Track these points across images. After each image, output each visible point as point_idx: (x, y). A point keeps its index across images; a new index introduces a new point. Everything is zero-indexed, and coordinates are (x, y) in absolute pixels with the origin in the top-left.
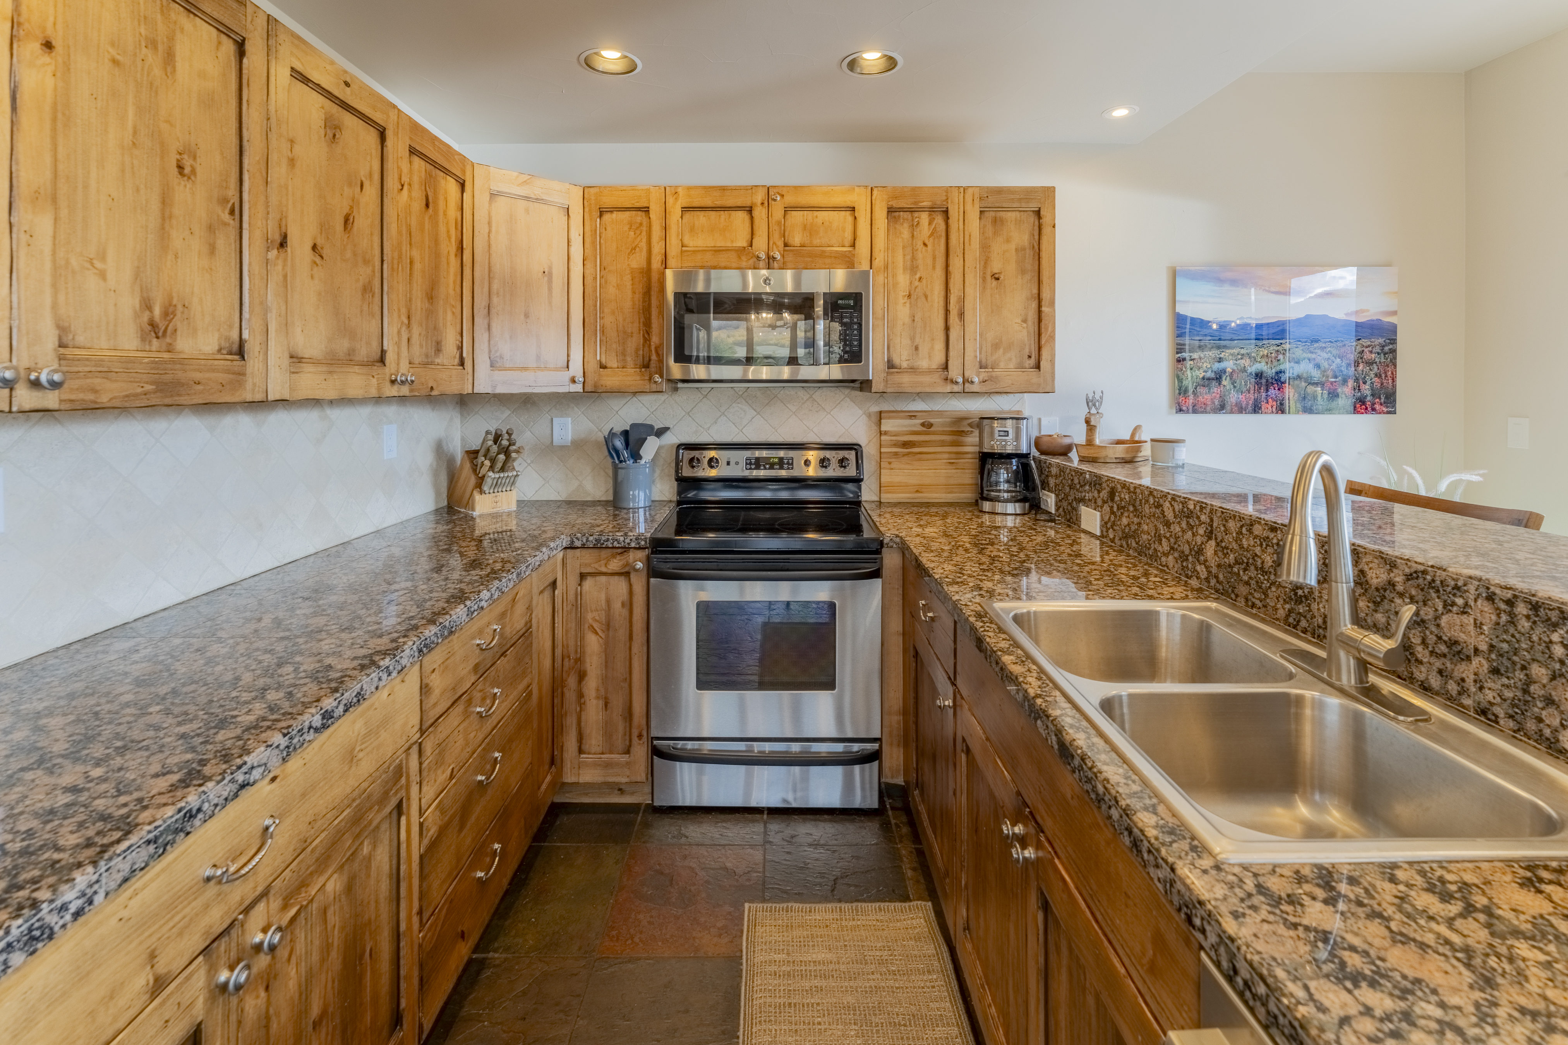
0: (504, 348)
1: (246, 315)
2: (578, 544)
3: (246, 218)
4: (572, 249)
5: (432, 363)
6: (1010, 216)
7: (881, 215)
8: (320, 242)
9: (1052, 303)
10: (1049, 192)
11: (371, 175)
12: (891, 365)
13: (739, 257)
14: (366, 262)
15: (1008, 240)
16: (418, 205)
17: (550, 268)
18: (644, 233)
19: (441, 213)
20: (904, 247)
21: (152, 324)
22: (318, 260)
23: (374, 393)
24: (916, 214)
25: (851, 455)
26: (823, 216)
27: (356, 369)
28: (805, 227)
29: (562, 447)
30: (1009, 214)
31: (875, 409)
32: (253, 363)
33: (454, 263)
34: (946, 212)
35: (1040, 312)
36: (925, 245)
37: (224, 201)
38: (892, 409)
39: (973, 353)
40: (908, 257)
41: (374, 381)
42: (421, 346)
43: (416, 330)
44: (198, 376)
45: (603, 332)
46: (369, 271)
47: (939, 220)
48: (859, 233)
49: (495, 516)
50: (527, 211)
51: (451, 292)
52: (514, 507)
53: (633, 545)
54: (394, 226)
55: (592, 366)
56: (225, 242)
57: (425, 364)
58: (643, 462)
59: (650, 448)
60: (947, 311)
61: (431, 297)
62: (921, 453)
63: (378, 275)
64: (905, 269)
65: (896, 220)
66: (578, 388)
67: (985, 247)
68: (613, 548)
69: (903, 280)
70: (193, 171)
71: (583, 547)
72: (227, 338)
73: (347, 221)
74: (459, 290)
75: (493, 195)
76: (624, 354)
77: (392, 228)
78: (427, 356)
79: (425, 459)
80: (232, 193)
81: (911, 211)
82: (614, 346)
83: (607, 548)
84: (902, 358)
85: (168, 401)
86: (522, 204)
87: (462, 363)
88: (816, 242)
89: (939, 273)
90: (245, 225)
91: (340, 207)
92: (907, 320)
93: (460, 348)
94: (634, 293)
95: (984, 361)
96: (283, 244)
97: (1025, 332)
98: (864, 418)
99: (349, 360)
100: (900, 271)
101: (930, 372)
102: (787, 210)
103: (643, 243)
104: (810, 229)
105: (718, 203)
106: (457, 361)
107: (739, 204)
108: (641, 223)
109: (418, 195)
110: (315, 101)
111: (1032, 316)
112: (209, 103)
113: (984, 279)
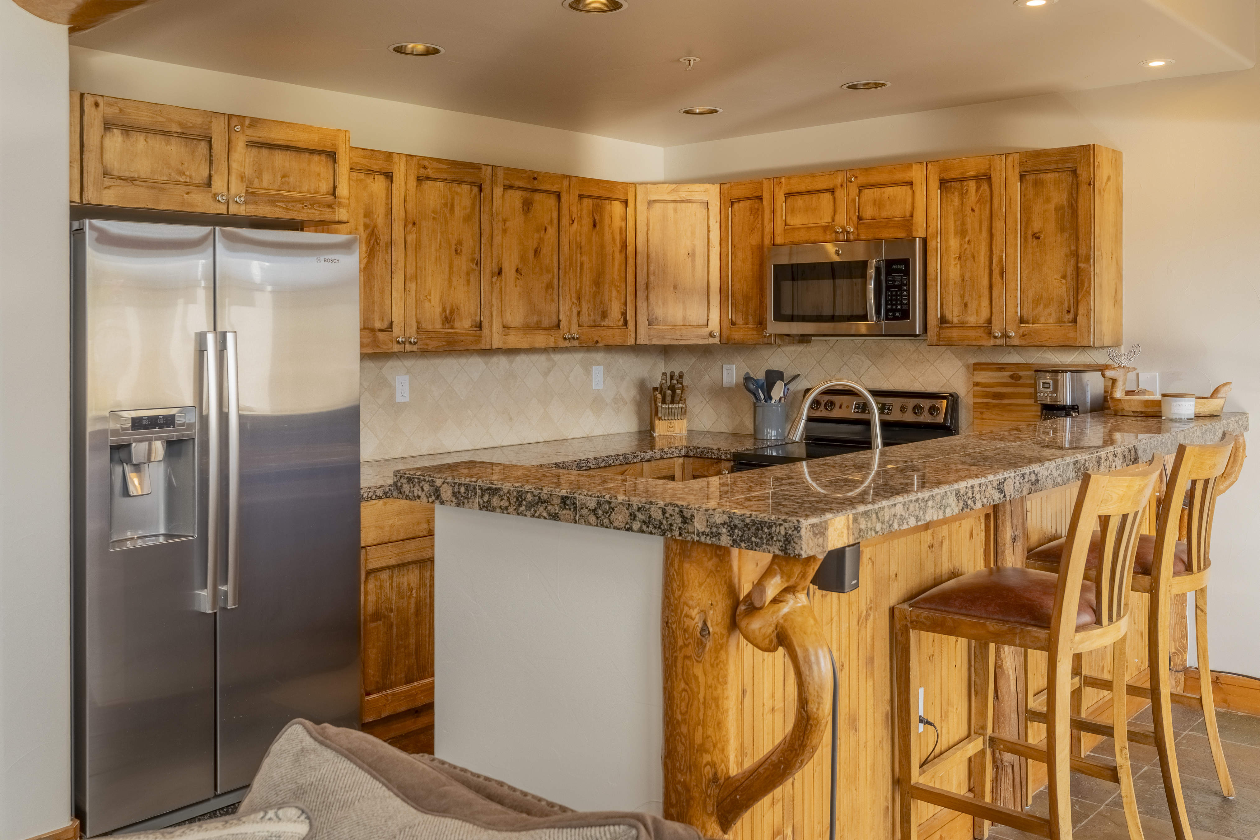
0: (659, 312)
1: (482, 310)
2: (691, 454)
3: (482, 265)
4: (711, 234)
5: (598, 326)
7: (934, 185)
8: (520, 266)
10: (1089, 149)
11: (551, 222)
13: (825, 232)
14: (549, 272)
15: (1048, 200)
16: (586, 230)
17: (694, 250)
18: (759, 217)
19: (606, 227)
20: (955, 214)
21: (446, 318)
22: (519, 276)
23: (552, 345)
24: (965, 183)
25: (941, 403)
26: (889, 191)
28: (875, 202)
29: (730, 389)
31: (972, 361)
32: (485, 333)
33: (618, 257)
34: (990, 179)
35: (1077, 268)
36: (973, 210)
37: (473, 260)
38: (982, 361)
39: (1014, 311)
41: (552, 338)
42: (589, 315)
43: (585, 305)
44: (462, 338)
45: (733, 296)
46: (550, 276)
47: (984, 187)
48: (916, 204)
49: (668, 437)
50: (675, 210)
51: (616, 277)
52: (685, 433)
53: (723, 457)
54: (567, 247)
55: (726, 324)
56: (473, 278)
57: (592, 327)
58: (773, 401)
59: (780, 391)
60: (991, 271)
61: (598, 282)
62: (1010, 405)
63: (556, 277)
65: (948, 189)
66: (716, 340)
67: (1026, 209)
68: (712, 458)
69: (954, 243)
70: (461, 251)
71: (694, 456)
72: (474, 321)
73: (537, 252)
74: (623, 275)
75: (651, 204)
76: (747, 313)
77: (565, 249)
78: (594, 321)
79: (629, 393)
80: (476, 256)
81: (961, 180)
82: (740, 307)
83: (708, 458)
84: (954, 314)
85: (450, 349)
86: (671, 206)
87: (626, 323)
88: (883, 216)
89: (985, 235)
90: (482, 269)
91: (532, 245)
92: (958, 280)
93: (624, 314)
94: (753, 263)
95: (1024, 316)
96: (500, 273)
97: (1064, 288)
98: (963, 369)
99: (537, 326)
101: (977, 326)
102: (861, 188)
103: (759, 225)
104: (879, 204)
105: (810, 188)
106: (621, 323)
107: (825, 187)
108: (758, 209)
109: (587, 222)
110: (515, 195)
111: (1071, 272)
112: (467, 219)
113: (1025, 239)
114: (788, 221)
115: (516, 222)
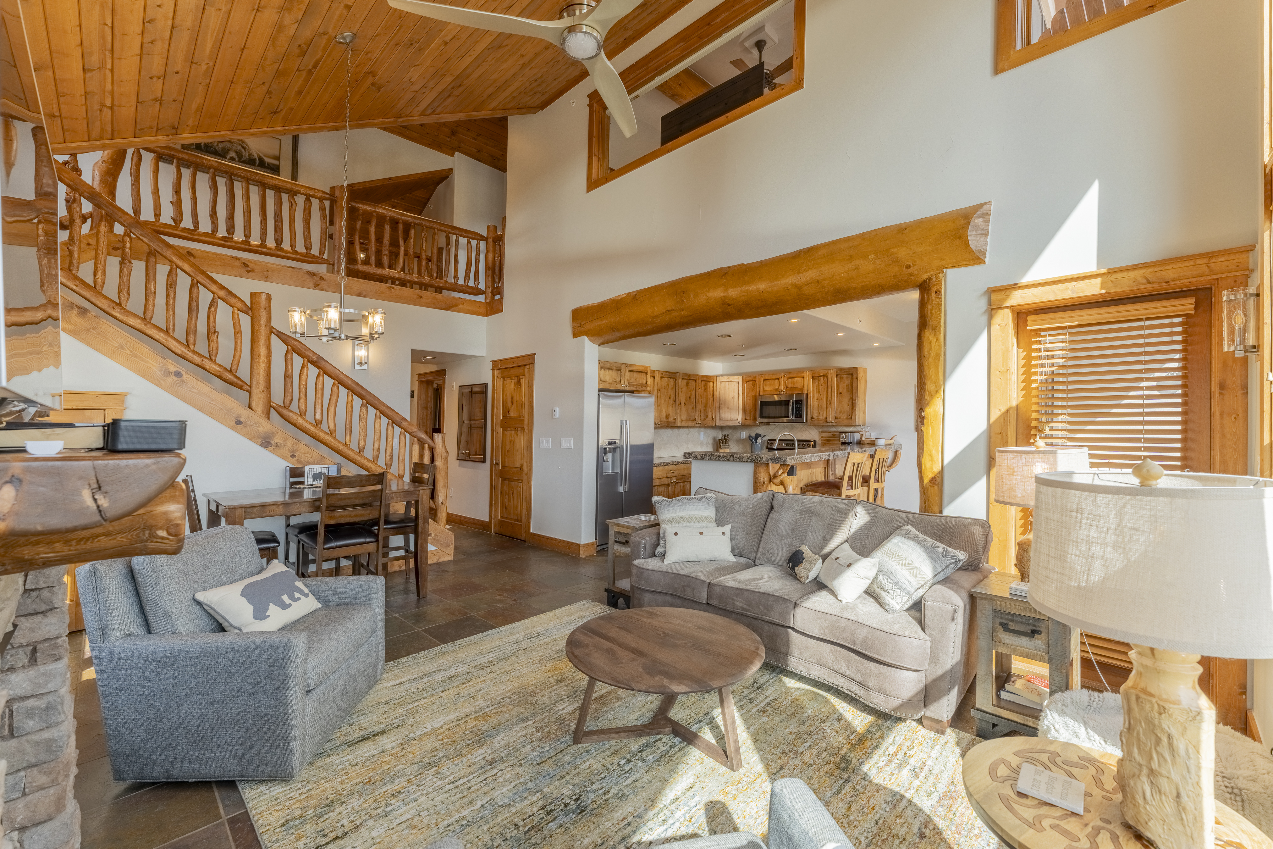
0: (723, 416)
1: (676, 415)
4: (740, 391)
6: (845, 376)
7: (810, 378)
8: (686, 402)
9: (855, 400)
10: (857, 368)
11: (694, 389)
12: (812, 418)
14: (693, 403)
15: (844, 383)
16: (703, 390)
17: (734, 396)
18: (756, 387)
19: (708, 390)
20: (817, 387)
21: (664, 419)
22: (685, 405)
24: (819, 377)
26: (796, 379)
27: (691, 421)
28: (791, 382)
29: (740, 439)
31: (821, 430)
32: (677, 421)
33: (711, 399)
34: (827, 375)
36: (822, 386)
37: (673, 400)
38: (825, 430)
39: (834, 414)
40: (818, 389)
41: (696, 424)
42: (703, 417)
45: (746, 411)
46: (693, 405)
47: (826, 378)
48: (805, 384)
50: (729, 384)
54: (698, 396)
55: (744, 420)
56: (674, 405)
57: (706, 420)
58: (758, 443)
59: (759, 440)
60: (827, 403)
61: (706, 407)
62: (832, 443)
63: (695, 405)
64: (817, 392)
65: (814, 379)
66: (740, 425)
67: (838, 385)
69: (816, 395)
70: (671, 398)
72: (674, 418)
73: (690, 398)
74: (712, 404)
75: (721, 382)
76: (751, 416)
78: (705, 418)
79: (711, 441)
82: (749, 414)
84: (815, 416)
86: (727, 382)
88: (795, 386)
89: (825, 393)
91: (688, 395)
92: (817, 405)
93: (713, 416)
94: (753, 401)
95: (837, 417)
97: (849, 408)
98: (818, 433)
99: (689, 420)
100: (815, 393)
101: (822, 420)
102: (787, 378)
103: (755, 390)
104: (793, 383)
105: (771, 378)
106: (712, 419)
107: (776, 378)
108: (755, 383)
109: (703, 388)
110: (685, 381)
111: (850, 403)
112: (672, 388)
113: (837, 394)
114: (764, 389)
115: (685, 389)
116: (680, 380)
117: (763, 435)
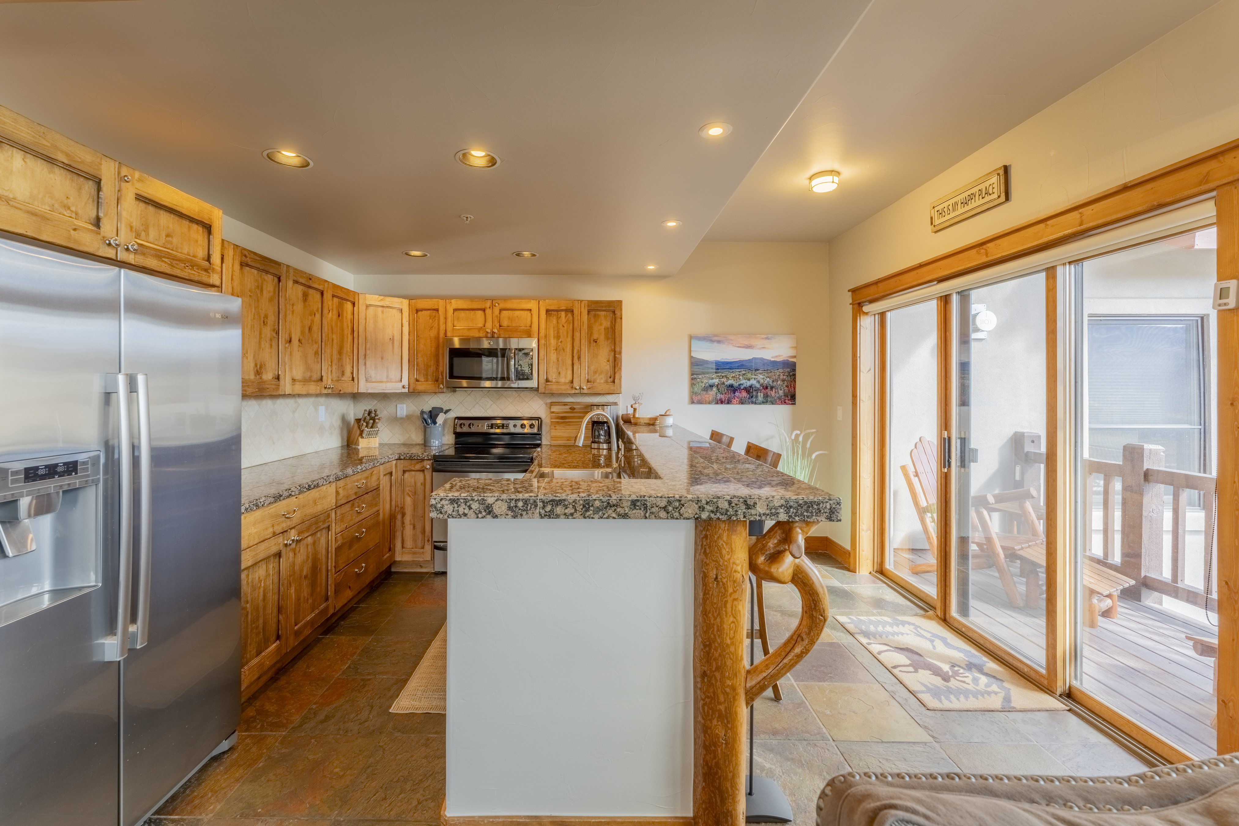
0: (372, 373)
1: (280, 366)
2: (402, 457)
3: (280, 334)
4: (404, 328)
5: (340, 380)
6: (603, 313)
7: (543, 313)
8: (301, 338)
9: (620, 353)
10: (620, 303)
11: (318, 310)
12: (547, 380)
13: (479, 332)
14: (316, 343)
15: (601, 325)
16: (335, 316)
17: (393, 337)
18: (436, 321)
19: (345, 317)
20: (554, 327)
21: (257, 371)
22: (300, 344)
23: (318, 392)
24: (559, 313)
25: (535, 423)
26: (517, 313)
27: (313, 383)
28: (509, 318)
29: (401, 418)
30: (601, 313)
31: (549, 401)
32: (282, 382)
33: (350, 337)
34: (572, 311)
35: (615, 357)
36: (563, 326)
37: (274, 330)
38: (557, 401)
39: (585, 376)
40: (556, 332)
41: (319, 388)
42: (336, 373)
43: (334, 367)
44: (268, 386)
45: (417, 365)
46: (317, 346)
47: (570, 315)
48: (533, 321)
50: (382, 312)
51: (349, 350)
52: (377, 445)
53: (427, 458)
54: (326, 327)
55: (412, 381)
56: (274, 344)
57: (338, 381)
58: (437, 425)
59: (440, 419)
60: (573, 357)
61: (340, 353)
62: (569, 422)
63: (320, 347)
64: (554, 337)
65: (550, 315)
66: (406, 390)
67: (590, 328)
68: (417, 459)
69: (553, 342)
70: (267, 323)
71: (405, 459)
72: (275, 374)
73: (310, 329)
74: (352, 349)
75: (367, 307)
76: (427, 375)
77: (325, 328)
78: (338, 377)
79: (337, 422)
80: (276, 327)
81: (557, 311)
82: (423, 371)
83: (415, 459)
84: (553, 377)
85: (261, 394)
86: (380, 309)
87: (353, 379)
88: (514, 325)
89: (570, 339)
90: (280, 337)
91: (307, 323)
92: (555, 360)
93: (352, 373)
94: (432, 347)
95: (590, 379)
96: (290, 341)
97: (608, 366)
98: (544, 405)
99: (310, 380)
100: (552, 338)
101: (565, 384)
102: (501, 310)
103: (436, 325)
104: (511, 319)
105: (470, 307)
106: (351, 379)
107: (479, 308)
108: (435, 316)
109: (335, 313)
110: (300, 289)
111: (611, 359)
112: (271, 300)
113: (590, 342)
114: (455, 324)
115: (299, 307)
116: (290, 283)
117: (445, 409)
